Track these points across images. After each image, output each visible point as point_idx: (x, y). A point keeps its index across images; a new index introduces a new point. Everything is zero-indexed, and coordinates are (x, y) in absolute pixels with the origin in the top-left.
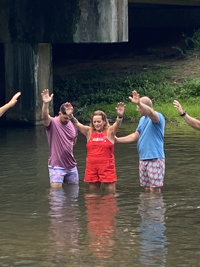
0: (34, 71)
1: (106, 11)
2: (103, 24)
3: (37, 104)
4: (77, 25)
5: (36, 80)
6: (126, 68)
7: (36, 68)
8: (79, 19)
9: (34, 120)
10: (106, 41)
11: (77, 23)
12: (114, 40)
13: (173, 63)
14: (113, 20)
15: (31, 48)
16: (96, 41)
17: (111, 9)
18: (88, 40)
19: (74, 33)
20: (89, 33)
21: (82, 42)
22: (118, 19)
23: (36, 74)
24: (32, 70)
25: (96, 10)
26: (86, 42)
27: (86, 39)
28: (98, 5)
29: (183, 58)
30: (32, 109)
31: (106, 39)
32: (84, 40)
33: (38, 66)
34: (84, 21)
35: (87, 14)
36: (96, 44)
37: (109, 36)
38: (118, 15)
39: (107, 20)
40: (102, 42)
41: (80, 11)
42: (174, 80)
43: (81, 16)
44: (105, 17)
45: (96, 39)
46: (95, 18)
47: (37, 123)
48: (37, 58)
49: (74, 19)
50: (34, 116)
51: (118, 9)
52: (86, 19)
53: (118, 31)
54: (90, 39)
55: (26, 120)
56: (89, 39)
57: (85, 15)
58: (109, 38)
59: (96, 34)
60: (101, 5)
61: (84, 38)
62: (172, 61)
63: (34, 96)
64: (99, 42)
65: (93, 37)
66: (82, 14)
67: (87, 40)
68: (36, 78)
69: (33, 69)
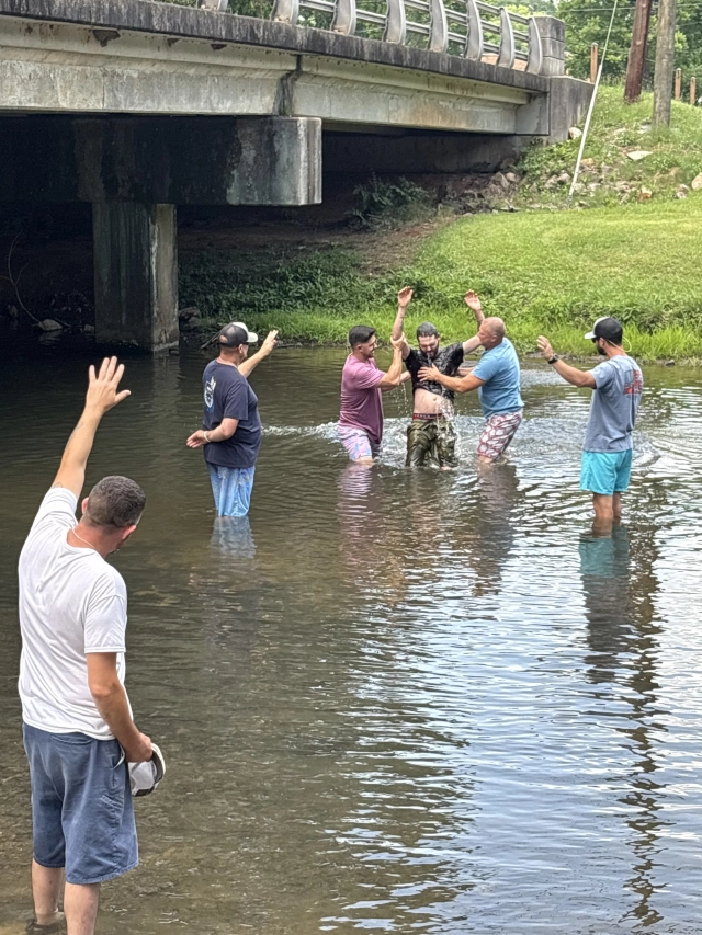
0: (150, 255)
1: (290, 149)
2: (284, 171)
3: (155, 314)
4: (234, 172)
5: (154, 271)
6: (265, 247)
7: (154, 249)
8: (238, 162)
9: (151, 343)
10: (290, 203)
11: (234, 168)
12: (303, 202)
13: (351, 238)
14: (302, 165)
15: (144, 212)
16: (269, 202)
17: (299, 145)
18: (255, 200)
19: (229, 186)
20: (257, 188)
21: (243, 202)
22: (309, 162)
23: (154, 260)
24: (146, 253)
25: (270, 145)
26: (250, 203)
27: (251, 197)
28: (275, 138)
29: (365, 229)
30: (147, 322)
31: (289, 199)
32: (247, 200)
33: (156, 244)
34: (248, 166)
35: (253, 153)
36: (270, 207)
37: (295, 193)
38: (309, 156)
39: (290, 163)
40: (282, 203)
41: (241, 148)
42: (365, 268)
43: (242, 157)
44: (288, 159)
45: (270, 199)
46: (268, 160)
47: (156, 349)
48: (155, 229)
49: (229, 161)
50: (150, 336)
51: (308, 146)
52: (251, 162)
53: (309, 185)
54: (259, 198)
55: (134, 342)
56: (256, 197)
57: (249, 154)
58: (295, 198)
59: (271, 188)
60: (281, 136)
61: (248, 196)
62: (347, 235)
63: (150, 299)
64: (276, 203)
65: (264, 194)
66: (245, 153)
67: (253, 200)
68: (154, 267)
69: (149, 250)
